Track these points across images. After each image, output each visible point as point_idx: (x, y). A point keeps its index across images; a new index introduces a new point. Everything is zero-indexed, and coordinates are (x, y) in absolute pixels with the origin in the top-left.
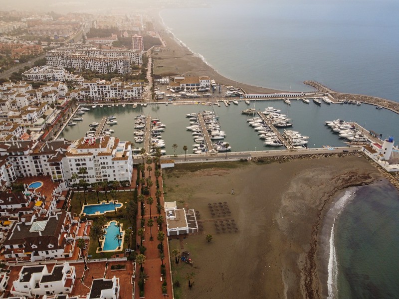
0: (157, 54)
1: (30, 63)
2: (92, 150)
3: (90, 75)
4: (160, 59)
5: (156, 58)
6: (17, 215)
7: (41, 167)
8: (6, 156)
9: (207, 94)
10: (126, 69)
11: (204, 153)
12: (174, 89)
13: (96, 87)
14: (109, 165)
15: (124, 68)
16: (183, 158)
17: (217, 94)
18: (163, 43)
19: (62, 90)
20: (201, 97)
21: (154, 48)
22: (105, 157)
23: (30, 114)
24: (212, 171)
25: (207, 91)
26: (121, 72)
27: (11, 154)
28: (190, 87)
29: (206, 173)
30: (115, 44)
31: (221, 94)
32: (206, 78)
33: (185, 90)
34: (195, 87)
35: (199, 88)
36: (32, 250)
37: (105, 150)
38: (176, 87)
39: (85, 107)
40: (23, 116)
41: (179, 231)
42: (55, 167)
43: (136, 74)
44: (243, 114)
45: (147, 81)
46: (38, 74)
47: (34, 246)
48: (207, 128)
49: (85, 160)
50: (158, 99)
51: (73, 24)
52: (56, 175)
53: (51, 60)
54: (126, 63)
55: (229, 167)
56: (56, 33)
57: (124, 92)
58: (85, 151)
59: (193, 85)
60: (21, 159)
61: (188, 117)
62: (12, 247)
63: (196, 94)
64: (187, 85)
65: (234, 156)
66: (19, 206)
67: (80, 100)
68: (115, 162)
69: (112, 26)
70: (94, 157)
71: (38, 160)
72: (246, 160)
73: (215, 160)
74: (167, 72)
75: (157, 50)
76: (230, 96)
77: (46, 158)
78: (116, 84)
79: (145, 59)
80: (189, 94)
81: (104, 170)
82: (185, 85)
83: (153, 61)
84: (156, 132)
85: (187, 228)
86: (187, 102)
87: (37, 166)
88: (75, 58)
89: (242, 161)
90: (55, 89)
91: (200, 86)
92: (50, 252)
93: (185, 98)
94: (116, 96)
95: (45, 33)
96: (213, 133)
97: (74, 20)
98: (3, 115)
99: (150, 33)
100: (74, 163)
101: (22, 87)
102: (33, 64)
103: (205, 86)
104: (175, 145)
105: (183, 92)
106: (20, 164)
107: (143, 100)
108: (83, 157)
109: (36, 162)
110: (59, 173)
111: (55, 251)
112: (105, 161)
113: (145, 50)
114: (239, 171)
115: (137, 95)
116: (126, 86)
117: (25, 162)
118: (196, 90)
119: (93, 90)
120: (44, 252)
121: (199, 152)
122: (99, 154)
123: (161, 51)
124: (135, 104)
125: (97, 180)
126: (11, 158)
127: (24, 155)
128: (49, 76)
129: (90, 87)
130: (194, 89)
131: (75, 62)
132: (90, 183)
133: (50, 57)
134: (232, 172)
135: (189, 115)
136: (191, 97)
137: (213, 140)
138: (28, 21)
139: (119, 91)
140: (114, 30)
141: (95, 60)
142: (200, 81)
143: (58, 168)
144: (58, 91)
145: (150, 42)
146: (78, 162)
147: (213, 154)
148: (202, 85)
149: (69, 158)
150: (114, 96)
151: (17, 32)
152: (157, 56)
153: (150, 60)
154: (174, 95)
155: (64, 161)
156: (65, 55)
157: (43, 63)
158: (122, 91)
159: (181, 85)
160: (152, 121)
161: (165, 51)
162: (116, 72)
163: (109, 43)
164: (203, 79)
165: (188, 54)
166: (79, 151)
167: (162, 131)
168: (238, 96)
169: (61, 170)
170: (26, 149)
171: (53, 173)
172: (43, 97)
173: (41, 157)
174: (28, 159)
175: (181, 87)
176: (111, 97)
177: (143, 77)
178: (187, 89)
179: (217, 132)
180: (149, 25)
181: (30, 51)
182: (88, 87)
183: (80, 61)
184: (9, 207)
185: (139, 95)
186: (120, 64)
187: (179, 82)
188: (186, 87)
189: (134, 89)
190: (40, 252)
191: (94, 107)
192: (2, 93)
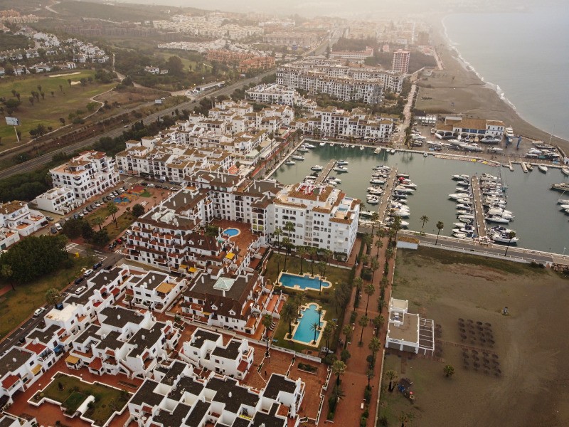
0: (426, 79)
1: (257, 79)
2: (306, 202)
3: (326, 101)
4: (429, 87)
5: (423, 86)
6: (204, 264)
7: (242, 211)
8: (208, 189)
9: (495, 149)
10: (376, 97)
11: (470, 239)
12: (442, 134)
13: (330, 118)
14: (324, 227)
15: (374, 95)
16: (434, 238)
17: (511, 151)
18: (439, 64)
19: (287, 117)
20: (484, 152)
21: (423, 70)
22: (321, 214)
23: (244, 143)
24: (477, 269)
25: (496, 144)
26: (369, 101)
27: (213, 188)
28: (469, 134)
29: (467, 270)
30: (369, 62)
31: (520, 152)
32: (498, 124)
33: (459, 137)
34: (477, 134)
35: (483, 137)
36: (211, 311)
37: (323, 205)
38: (445, 132)
39: (310, 143)
40: (236, 144)
41: (404, 346)
42: (257, 214)
43: (389, 106)
44: (553, 189)
45: (402, 117)
46: (263, 94)
47: (214, 307)
48: (483, 202)
49: (295, 212)
50: (414, 146)
51: (318, 31)
52: (257, 225)
53: (282, 77)
54: (378, 89)
55: (506, 270)
56: (295, 43)
57: (367, 129)
58: (298, 201)
59: (475, 131)
60: (223, 196)
61: (456, 179)
62: (191, 300)
63: (475, 146)
64: (464, 130)
65: (521, 254)
66: (208, 253)
67: (306, 133)
68: (333, 224)
69: (369, 36)
70: (308, 212)
71: (240, 202)
72: (541, 266)
73: (485, 254)
74: (436, 107)
75: (428, 73)
76: (535, 157)
77: (249, 201)
78: (357, 117)
79: (406, 86)
80: (464, 145)
81: (316, 231)
82: (461, 130)
83: (417, 89)
84: (400, 193)
85: (417, 345)
86: (458, 156)
87: (238, 209)
88: (312, 76)
89: (533, 265)
90: (279, 114)
91: (485, 135)
92: (230, 319)
93: (456, 149)
94: (354, 134)
95: (282, 41)
96: (493, 211)
97: (320, 27)
98: (214, 139)
99: (422, 49)
100: (281, 214)
101: (242, 108)
102: (260, 80)
103: (493, 135)
104: (425, 218)
105: (455, 141)
106: (220, 202)
107: (391, 144)
108: (293, 209)
109: (237, 204)
110: (261, 223)
111: (236, 320)
112: (320, 219)
113: (410, 72)
114: (526, 280)
115: (384, 136)
116: (370, 122)
117: (225, 201)
118: (477, 140)
119: (326, 122)
120: (224, 317)
121: (462, 235)
122: (315, 209)
123: (433, 75)
124: (379, 149)
125: (305, 243)
126: (212, 192)
127: (226, 192)
128: (275, 98)
129: (323, 117)
130: (474, 137)
131: (311, 82)
132: (295, 244)
133: (281, 72)
134: (512, 279)
135: (457, 176)
136: (466, 150)
137: (489, 222)
138: (266, 26)
139: (360, 127)
140: (371, 42)
141: (336, 81)
142: (487, 126)
143: (260, 217)
144: (282, 117)
145: (419, 61)
146: (286, 214)
147: (486, 243)
148: (490, 133)
149: (276, 206)
150: (352, 133)
151: (251, 39)
152: (426, 83)
153: (414, 88)
154: (440, 143)
155: (271, 208)
156: (300, 71)
157: (272, 80)
158: (364, 127)
159: (454, 129)
160: (398, 177)
161: (439, 75)
162: (361, 100)
163: (360, 60)
164: (493, 123)
165: (477, 83)
166: (290, 200)
167: (409, 193)
168: (550, 158)
169: (264, 220)
170: (230, 185)
171: (254, 222)
172: (263, 123)
173: (245, 198)
174: (229, 198)
175: (453, 132)
176: (347, 135)
177: (398, 111)
178: (463, 136)
179: (499, 211)
180: (423, 37)
181: (260, 64)
182: (320, 117)
183: (317, 80)
184: (199, 251)
185: (386, 137)
186: (369, 89)
187: (452, 124)
188: (461, 133)
189: (381, 127)
190: (219, 317)
191: (322, 144)
192: (220, 112)
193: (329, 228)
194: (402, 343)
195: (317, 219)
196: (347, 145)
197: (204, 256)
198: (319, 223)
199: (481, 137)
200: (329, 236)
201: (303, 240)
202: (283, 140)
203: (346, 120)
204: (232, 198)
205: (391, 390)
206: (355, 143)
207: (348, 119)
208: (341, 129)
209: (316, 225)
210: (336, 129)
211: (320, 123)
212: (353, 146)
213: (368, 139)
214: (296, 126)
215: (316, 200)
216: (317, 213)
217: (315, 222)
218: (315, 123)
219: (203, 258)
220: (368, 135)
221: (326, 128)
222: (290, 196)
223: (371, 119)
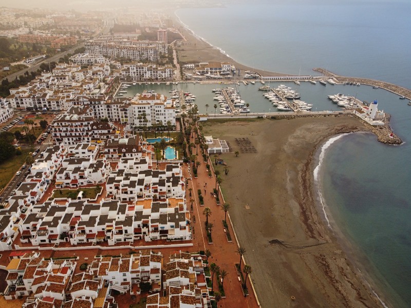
0: (180, 46)
2: (149, 101)
4: (183, 50)
5: (179, 50)
6: (105, 137)
7: (112, 114)
8: (88, 104)
9: (229, 76)
10: (156, 56)
11: (229, 113)
12: (200, 72)
13: (135, 68)
14: (162, 113)
15: (154, 56)
16: (213, 115)
17: (236, 77)
18: (184, 37)
20: (224, 79)
21: (176, 42)
22: (159, 106)
23: (89, 85)
24: (236, 123)
25: (228, 74)
26: (152, 60)
27: (91, 103)
28: (214, 71)
29: (232, 124)
30: (140, 38)
31: (241, 77)
32: (227, 64)
33: (209, 73)
34: (218, 71)
35: (221, 72)
36: (122, 152)
37: (158, 101)
38: (201, 71)
40: (84, 86)
42: (124, 112)
43: (165, 60)
44: (260, 90)
45: (174, 66)
46: (82, 59)
47: (124, 150)
48: (230, 98)
49: (145, 108)
50: (187, 79)
52: (124, 118)
53: (89, 49)
54: (156, 51)
55: (248, 121)
57: (158, 73)
58: (144, 102)
59: (216, 69)
60: (98, 107)
61: (214, 92)
62: (109, 150)
63: (219, 76)
64: (211, 69)
65: (253, 115)
66: (106, 131)
68: (166, 110)
69: (134, 24)
70: (151, 107)
71: (110, 109)
72: (262, 117)
73: (238, 117)
74: (191, 60)
75: (179, 43)
76: (248, 78)
77: (115, 107)
78: (151, 67)
79: (170, 51)
80: (212, 76)
81: (158, 116)
82: (209, 69)
83: (177, 52)
84: (189, 100)
85: (221, 148)
86: (211, 82)
87: (109, 113)
88: (111, 47)
89: (259, 118)
90: (101, 69)
91: (222, 70)
92: (133, 154)
93: (209, 79)
94: (151, 76)
96: (236, 101)
99: (171, 29)
100: (137, 110)
103: (226, 70)
104: (207, 105)
105: (207, 75)
106: (97, 111)
107: (174, 79)
108: (143, 106)
109: (108, 110)
110: (126, 117)
111: (136, 154)
112: (159, 109)
113: (169, 43)
114: (258, 123)
115: (169, 76)
116: (159, 68)
117: (100, 110)
118: (218, 73)
120: (130, 154)
121: (225, 112)
122: (155, 104)
123: (183, 44)
124: (168, 83)
126: (91, 106)
127: (100, 104)
130: (217, 72)
131: (111, 50)
132: (147, 126)
133: (88, 46)
134: (251, 123)
135: (215, 90)
136: (215, 79)
137: (236, 106)
139: (154, 72)
140: (138, 27)
141: (128, 49)
142: (222, 66)
144: (104, 70)
145: (172, 37)
146: (140, 110)
147: (237, 113)
148: (224, 69)
149: (133, 106)
150: (150, 76)
151: (47, 27)
152: (180, 48)
153: (174, 51)
154: (201, 77)
155: (129, 109)
156: (102, 44)
157: (82, 51)
158: (157, 72)
159: (206, 69)
160: (185, 94)
161: (186, 44)
162: (147, 59)
163: (135, 37)
164: (225, 64)
165: (208, 47)
166: (140, 102)
167: (194, 100)
168: (255, 78)
169: (128, 115)
170: (102, 100)
171: (122, 117)
172: (93, 74)
173: (112, 106)
175: (205, 71)
176: (147, 77)
177: (171, 60)
178: (211, 72)
179: (239, 101)
180: (169, 22)
182: (129, 68)
183: (115, 49)
184: (100, 132)
185: (170, 76)
186: (151, 52)
187: (203, 66)
188: (210, 71)
189: (167, 71)
190: (127, 154)
191: (134, 84)
193: (164, 113)
194: (215, 149)
195: (157, 109)
196: (149, 83)
197: (104, 133)
198: (158, 111)
199: (220, 72)
200: (165, 118)
201: (151, 123)
202: (109, 84)
203: (145, 69)
204: (104, 107)
205: (216, 164)
206: (153, 81)
207: (146, 68)
208: (143, 74)
209: (158, 113)
210: (140, 74)
211: (129, 72)
212: (153, 83)
213: (160, 79)
214: (114, 75)
215: (155, 99)
216: (157, 106)
217: (156, 111)
218: (126, 73)
219: (104, 134)
220: (160, 76)
221: (133, 75)
222: (140, 99)
223: (159, 67)
